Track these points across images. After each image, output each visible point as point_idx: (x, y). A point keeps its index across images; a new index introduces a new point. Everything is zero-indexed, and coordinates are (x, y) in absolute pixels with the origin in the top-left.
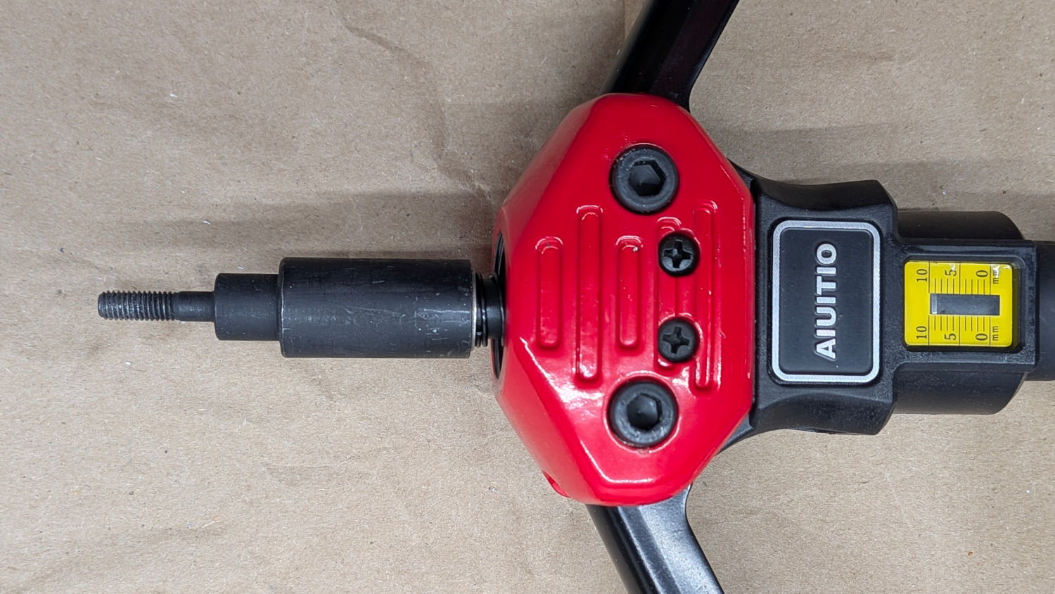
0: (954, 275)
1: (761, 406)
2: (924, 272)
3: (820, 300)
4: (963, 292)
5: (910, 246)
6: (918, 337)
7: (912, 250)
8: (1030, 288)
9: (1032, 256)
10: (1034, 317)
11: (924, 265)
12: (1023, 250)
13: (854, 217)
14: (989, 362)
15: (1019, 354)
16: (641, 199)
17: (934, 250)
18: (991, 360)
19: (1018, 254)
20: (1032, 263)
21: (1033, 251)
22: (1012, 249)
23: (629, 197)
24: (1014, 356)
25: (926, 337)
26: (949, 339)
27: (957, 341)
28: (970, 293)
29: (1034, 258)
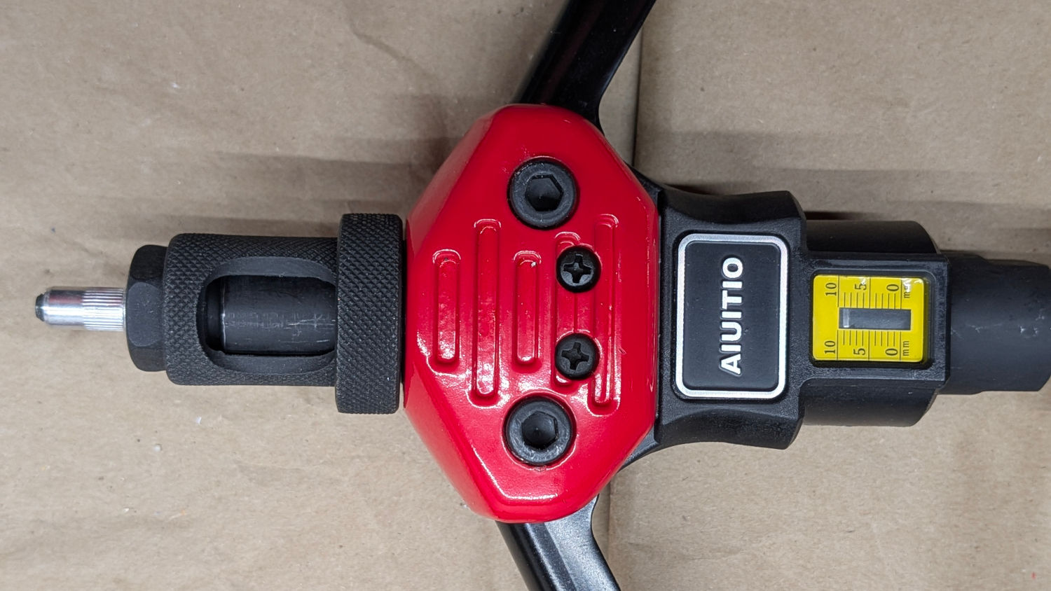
0: (864, 289)
1: (664, 422)
2: (834, 286)
3: (725, 315)
4: (873, 307)
5: (818, 260)
6: (826, 352)
7: (820, 264)
8: (941, 304)
9: (943, 271)
10: (945, 333)
11: (834, 279)
12: (934, 265)
13: (761, 230)
14: (898, 378)
15: (928, 371)
16: (538, 214)
17: (843, 264)
18: (899, 377)
19: (928, 268)
20: (943, 277)
21: (945, 265)
22: (923, 263)
23: (526, 211)
24: (924, 372)
25: (834, 352)
26: (859, 354)
27: (867, 356)
28: (880, 307)
29: (945, 274)
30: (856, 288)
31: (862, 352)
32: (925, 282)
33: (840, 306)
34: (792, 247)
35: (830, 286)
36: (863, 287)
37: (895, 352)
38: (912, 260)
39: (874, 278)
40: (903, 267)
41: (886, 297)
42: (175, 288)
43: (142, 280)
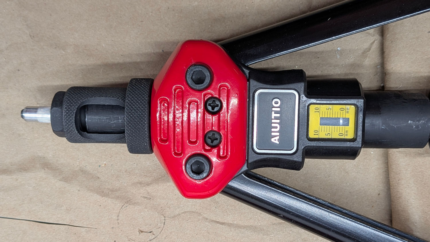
1: (250, 161)
15: (354, 142)
16: (196, 85)
20: (362, 106)
23: (191, 84)
25: (317, 134)
28: (337, 117)
30: (327, 109)
31: (329, 135)
32: (355, 107)
33: (320, 117)
34: (299, 94)
35: (317, 109)
36: (330, 109)
37: (343, 135)
41: (339, 113)
42: (67, 110)
43: (56, 107)
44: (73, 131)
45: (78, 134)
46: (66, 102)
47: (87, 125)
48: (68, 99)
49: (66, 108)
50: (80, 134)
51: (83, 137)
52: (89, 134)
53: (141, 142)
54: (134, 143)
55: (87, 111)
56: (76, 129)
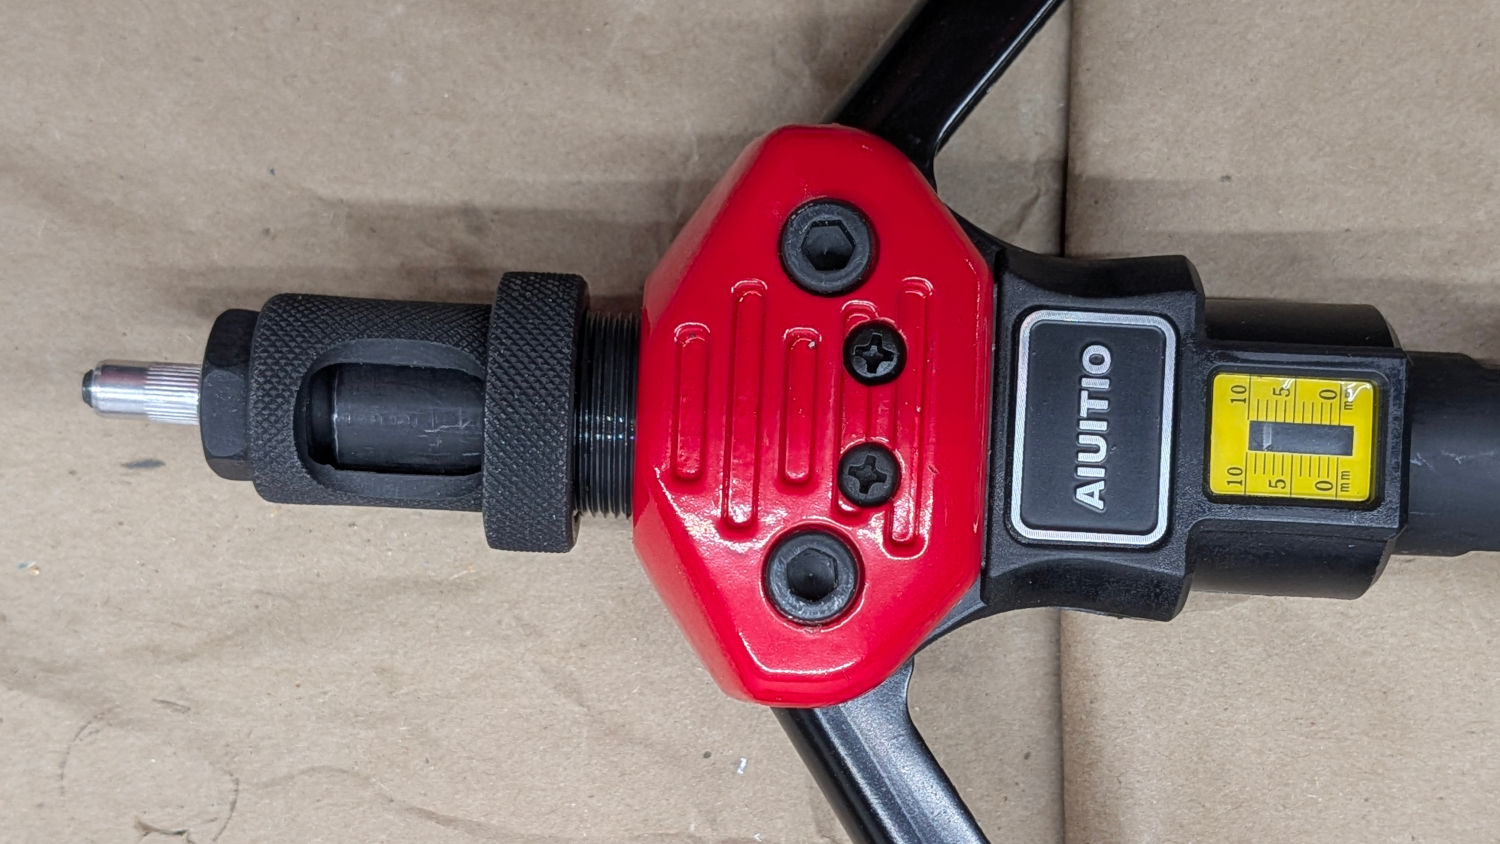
0: (1287, 396)
3: (1084, 425)
4: (1298, 421)
5: (1219, 351)
6: (1229, 482)
7: (1223, 357)
8: (1396, 418)
9: (1399, 371)
10: (1400, 460)
11: (1242, 379)
12: (1387, 363)
13: (1139, 308)
14: (1330, 522)
15: (1376, 513)
16: (819, 274)
17: (1257, 358)
18: (1332, 520)
19: (1378, 367)
20: (1400, 381)
21: (1402, 364)
22: (1370, 359)
23: (802, 271)
24: (1368, 515)
25: (1241, 483)
26: (1276, 487)
27: (1287, 489)
28: (1309, 422)
29: (1403, 376)
30: (1274, 393)
31: (1281, 484)
32: (1374, 387)
33: (1251, 419)
34: (1182, 332)
35: (1238, 389)
36: (1285, 393)
37: (1330, 486)
38: (1354, 356)
39: (1300, 380)
40: (1341, 364)
41: (1318, 408)
42: (265, 383)
43: (220, 366)
44: (284, 458)
45: (304, 470)
46: (263, 351)
47: (336, 437)
48: (267, 339)
49: (262, 373)
50: (311, 471)
51: (319, 483)
52: (340, 474)
53: (540, 509)
54: (511, 512)
55: (338, 385)
56: (296, 453)
